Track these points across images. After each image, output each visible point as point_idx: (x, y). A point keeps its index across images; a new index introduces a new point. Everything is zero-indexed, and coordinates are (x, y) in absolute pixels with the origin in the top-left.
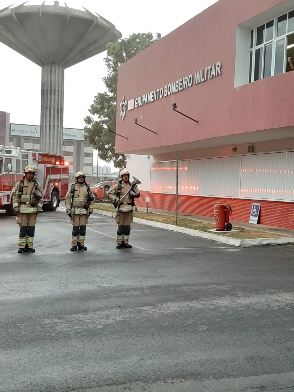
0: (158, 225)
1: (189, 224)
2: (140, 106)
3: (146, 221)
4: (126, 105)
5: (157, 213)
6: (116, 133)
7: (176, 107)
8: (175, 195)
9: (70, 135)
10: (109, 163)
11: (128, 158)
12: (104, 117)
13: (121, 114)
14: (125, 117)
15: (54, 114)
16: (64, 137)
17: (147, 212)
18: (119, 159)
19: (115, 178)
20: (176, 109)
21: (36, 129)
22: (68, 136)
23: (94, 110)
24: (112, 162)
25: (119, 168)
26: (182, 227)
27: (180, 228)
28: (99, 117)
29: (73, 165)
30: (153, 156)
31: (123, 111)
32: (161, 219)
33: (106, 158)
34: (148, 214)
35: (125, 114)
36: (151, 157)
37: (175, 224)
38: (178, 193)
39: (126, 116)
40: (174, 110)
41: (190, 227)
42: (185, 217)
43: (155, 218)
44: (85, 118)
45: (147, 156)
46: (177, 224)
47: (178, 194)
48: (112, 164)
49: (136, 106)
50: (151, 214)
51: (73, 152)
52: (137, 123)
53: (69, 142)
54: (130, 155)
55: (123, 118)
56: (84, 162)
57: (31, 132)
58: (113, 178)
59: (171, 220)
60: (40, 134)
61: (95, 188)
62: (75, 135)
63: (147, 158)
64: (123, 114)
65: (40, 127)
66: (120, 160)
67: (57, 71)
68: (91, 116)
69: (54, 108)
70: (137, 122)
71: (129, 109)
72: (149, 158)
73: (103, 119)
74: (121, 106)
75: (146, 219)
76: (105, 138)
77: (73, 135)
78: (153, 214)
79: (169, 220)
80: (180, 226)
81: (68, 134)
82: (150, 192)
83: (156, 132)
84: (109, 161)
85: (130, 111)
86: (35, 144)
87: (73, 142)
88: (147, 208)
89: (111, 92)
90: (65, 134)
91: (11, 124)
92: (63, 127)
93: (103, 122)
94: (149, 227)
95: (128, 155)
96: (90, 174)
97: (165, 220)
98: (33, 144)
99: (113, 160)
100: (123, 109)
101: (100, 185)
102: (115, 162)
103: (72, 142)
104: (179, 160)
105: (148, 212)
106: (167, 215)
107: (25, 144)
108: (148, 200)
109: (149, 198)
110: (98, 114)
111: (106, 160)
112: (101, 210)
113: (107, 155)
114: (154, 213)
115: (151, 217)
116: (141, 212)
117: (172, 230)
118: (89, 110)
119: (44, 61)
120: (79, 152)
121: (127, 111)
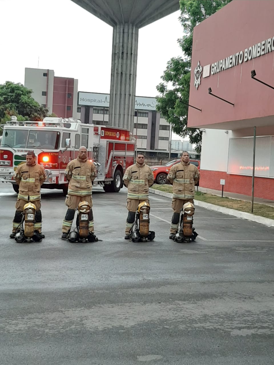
0: (231, 212)
1: (268, 213)
2: (216, 72)
3: (218, 207)
4: (201, 71)
5: (233, 198)
6: (189, 104)
7: (255, 75)
8: (252, 177)
9: (144, 104)
10: (184, 137)
11: (204, 132)
12: (179, 85)
13: (195, 82)
14: (200, 86)
15: (126, 80)
16: (137, 107)
17: (221, 196)
18: (196, 133)
19: (195, 155)
20: (255, 77)
21: (106, 97)
22: (142, 106)
23: (168, 77)
24: (188, 136)
25: (195, 143)
26: (258, 215)
27: (256, 217)
28: (174, 85)
29: (146, 139)
30: (232, 131)
31: (197, 78)
32: (236, 206)
33: (181, 132)
34: (223, 199)
35: (199, 82)
36: (230, 132)
37: (251, 211)
38: (255, 174)
39: (200, 84)
40: (252, 77)
41: (267, 216)
42: (264, 204)
43: (229, 204)
44: (158, 86)
45: (226, 131)
46: (252, 212)
47: (255, 176)
48: (187, 138)
49: (212, 73)
50: (226, 199)
51: (147, 124)
52: (211, 93)
53: (143, 113)
54: (206, 129)
55: (197, 87)
56: (160, 136)
57: (100, 102)
58: (193, 155)
59: (247, 207)
60: (109, 103)
61: (166, 167)
62: (150, 105)
63: (226, 132)
64: (197, 82)
65: (109, 95)
66: (198, 134)
67: (130, 31)
68: (165, 83)
69: (126, 74)
70: (211, 91)
71: (204, 76)
72: (227, 133)
73: (178, 87)
74: (195, 73)
75: (218, 205)
76: (178, 110)
77: (148, 105)
78: (228, 199)
79: (244, 207)
80: (255, 215)
81: (142, 104)
82: (227, 173)
83: (233, 104)
84: (184, 135)
85: (205, 78)
86: (105, 115)
87: (148, 113)
88: (221, 192)
89: (187, 56)
90: (139, 103)
91: (79, 92)
92: (135, 96)
93: (177, 90)
94: (221, 214)
95: (204, 130)
96: (166, 150)
97: (240, 206)
98: (103, 115)
99: (189, 134)
100: (198, 77)
101: (173, 163)
102: (191, 137)
103: (146, 113)
104: (256, 137)
105: (223, 196)
106: (245, 201)
107: (93, 114)
108: (223, 182)
109: (224, 180)
110: (173, 81)
111: (181, 135)
112: (169, 192)
113: (182, 129)
114: (230, 198)
115: (225, 202)
116: (215, 196)
117: (246, 218)
118: (162, 77)
119: (116, 21)
120: (153, 124)
121: (202, 78)
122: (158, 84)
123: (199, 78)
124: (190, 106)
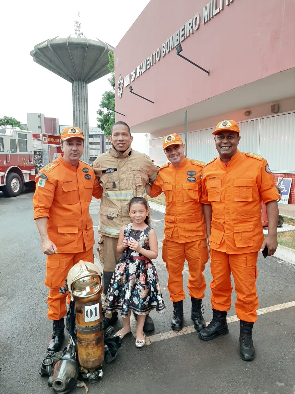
2: (135, 78)
4: (122, 83)
7: (181, 50)
13: (119, 93)
15: (82, 114)
16: (90, 133)
20: (181, 53)
30: (150, 133)
35: (122, 92)
36: (149, 135)
39: (123, 94)
44: (98, 111)
45: (144, 134)
49: (132, 80)
51: (99, 142)
55: (120, 96)
56: (107, 148)
63: (145, 136)
68: (102, 109)
69: (82, 111)
70: (132, 90)
71: (125, 85)
72: (146, 136)
74: (118, 85)
83: (153, 102)
85: (127, 87)
87: (99, 136)
91: (59, 126)
100: (120, 88)
103: (98, 136)
110: (107, 108)
120: (103, 142)
121: (123, 88)
123: (122, 89)
124: (116, 112)
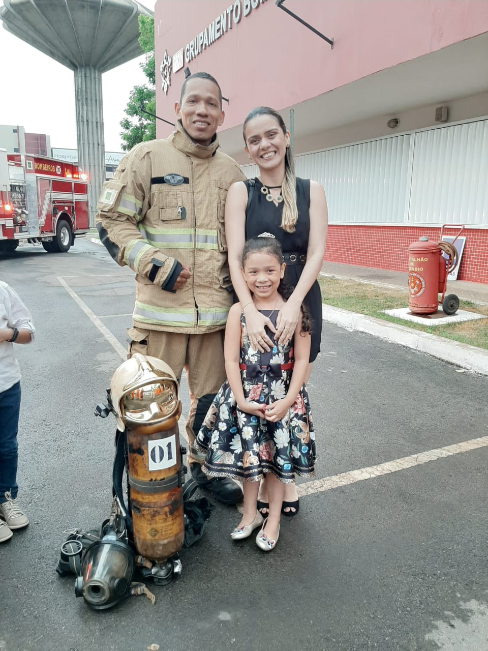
2: (193, 56)
4: (169, 65)
6: (156, 116)
13: (163, 85)
14: (169, 87)
15: (93, 128)
16: (107, 162)
31: (165, 78)
35: (168, 83)
39: (170, 85)
44: (121, 122)
49: (187, 60)
55: (165, 90)
57: (75, 157)
60: (78, 155)
64: (165, 83)
67: (93, 76)
71: (175, 69)
73: (145, 122)
74: (161, 70)
81: (116, 159)
83: (227, 99)
85: (179, 72)
91: (52, 148)
100: (165, 74)
118: (125, 111)
119: (77, 64)
121: (171, 75)
122: (122, 120)
123: (168, 76)
124: (157, 117)
